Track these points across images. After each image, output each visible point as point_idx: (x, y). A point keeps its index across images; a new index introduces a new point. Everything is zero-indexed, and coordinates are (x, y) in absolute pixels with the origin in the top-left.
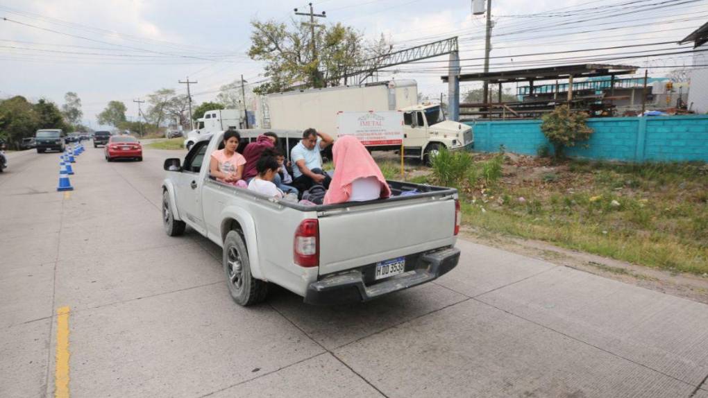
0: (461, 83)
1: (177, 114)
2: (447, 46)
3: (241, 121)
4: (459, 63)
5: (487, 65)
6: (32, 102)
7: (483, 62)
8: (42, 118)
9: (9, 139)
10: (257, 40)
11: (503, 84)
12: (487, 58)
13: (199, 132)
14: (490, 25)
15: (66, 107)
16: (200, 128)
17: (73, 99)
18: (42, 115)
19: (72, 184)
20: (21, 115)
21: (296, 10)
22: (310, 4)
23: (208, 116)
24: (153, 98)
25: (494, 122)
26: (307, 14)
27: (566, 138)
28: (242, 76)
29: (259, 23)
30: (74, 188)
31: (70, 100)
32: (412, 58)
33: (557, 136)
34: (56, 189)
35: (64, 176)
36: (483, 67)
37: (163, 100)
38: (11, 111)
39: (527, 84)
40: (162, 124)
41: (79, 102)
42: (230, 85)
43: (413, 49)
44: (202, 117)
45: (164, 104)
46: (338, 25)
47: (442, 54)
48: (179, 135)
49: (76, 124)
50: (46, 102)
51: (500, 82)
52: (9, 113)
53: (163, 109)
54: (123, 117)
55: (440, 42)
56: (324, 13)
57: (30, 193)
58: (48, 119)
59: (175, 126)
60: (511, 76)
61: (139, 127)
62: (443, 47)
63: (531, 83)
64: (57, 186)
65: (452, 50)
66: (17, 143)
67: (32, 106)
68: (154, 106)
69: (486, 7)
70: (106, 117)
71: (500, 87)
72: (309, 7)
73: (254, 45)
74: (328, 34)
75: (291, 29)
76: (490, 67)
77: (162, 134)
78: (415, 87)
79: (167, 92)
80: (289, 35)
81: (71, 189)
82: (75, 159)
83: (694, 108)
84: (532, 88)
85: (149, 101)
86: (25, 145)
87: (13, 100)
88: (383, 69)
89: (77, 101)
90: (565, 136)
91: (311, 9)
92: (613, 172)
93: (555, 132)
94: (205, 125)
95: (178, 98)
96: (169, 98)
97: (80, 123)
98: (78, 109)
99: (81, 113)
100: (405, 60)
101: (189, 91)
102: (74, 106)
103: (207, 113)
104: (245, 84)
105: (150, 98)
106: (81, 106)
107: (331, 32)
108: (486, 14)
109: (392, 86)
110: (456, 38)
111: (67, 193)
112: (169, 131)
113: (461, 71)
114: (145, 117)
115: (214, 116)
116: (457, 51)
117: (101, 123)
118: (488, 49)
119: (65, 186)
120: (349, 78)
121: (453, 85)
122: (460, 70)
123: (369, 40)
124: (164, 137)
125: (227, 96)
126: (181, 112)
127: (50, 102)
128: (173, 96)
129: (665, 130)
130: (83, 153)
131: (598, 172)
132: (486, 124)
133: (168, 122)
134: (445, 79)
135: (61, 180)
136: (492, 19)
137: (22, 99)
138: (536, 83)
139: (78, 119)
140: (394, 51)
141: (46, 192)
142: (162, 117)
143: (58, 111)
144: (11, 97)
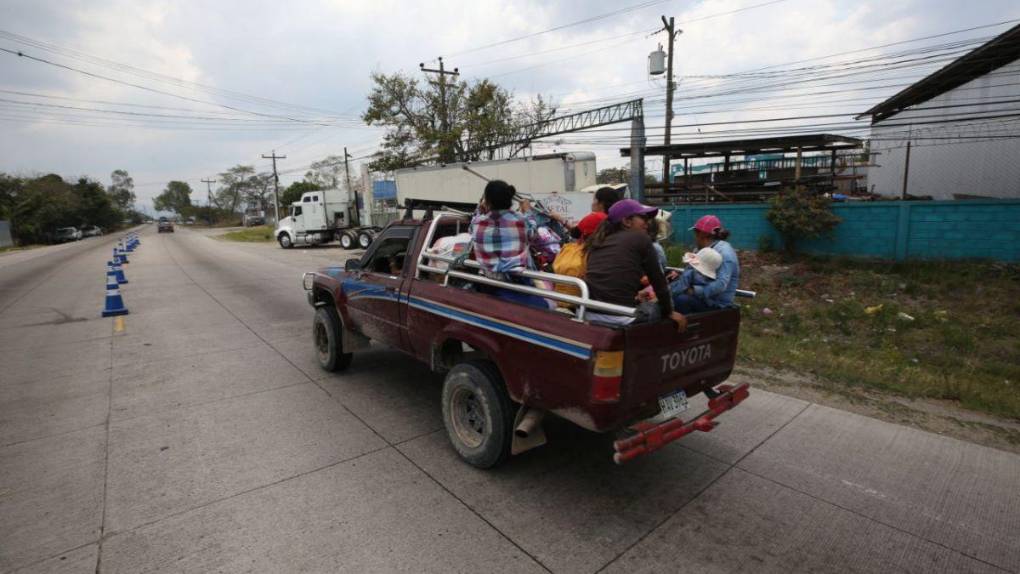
0: (647, 158)
1: (256, 197)
2: (628, 111)
3: (350, 205)
4: (644, 132)
5: (668, 135)
6: (70, 182)
7: (663, 131)
8: (82, 202)
9: (37, 230)
10: (376, 100)
11: (689, 160)
12: (668, 127)
13: (295, 220)
14: (671, 87)
15: (113, 188)
16: (296, 215)
17: (122, 179)
18: (83, 199)
19: (127, 304)
20: (54, 198)
21: (422, 65)
22: (440, 59)
23: (307, 200)
24: (226, 178)
25: (693, 207)
26: (436, 71)
27: (811, 229)
28: (345, 149)
29: (383, 77)
30: (130, 310)
31: (118, 180)
32: (578, 126)
33: (799, 226)
34: (100, 314)
35: (113, 293)
36: (663, 138)
37: (239, 180)
38: (40, 194)
39: (721, 159)
40: (237, 209)
41: (131, 183)
42: (324, 162)
43: (580, 114)
44: (299, 200)
45: (240, 185)
46: (485, 82)
47: (621, 120)
48: (260, 222)
49: (128, 210)
50: (89, 182)
51: (686, 158)
52: (38, 197)
53: (239, 191)
54: (187, 201)
55: (619, 105)
56: (456, 70)
57: (58, 322)
58: (91, 203)
59: (255, 211)
60: (699, 150)
61: (208, 213)
62: (622, 112)
63: (727, 159)
64: (102, 307)
65: (636, 114)
66: (49, 234)
67: (70, 187)
68: (226, 186)
69: (666, 65)
70: (164, 201)
71: (686, 162)
72: (438, 62)
73: (372, 106)
74: (472, 93)
75: (423, 86)
76: (672, 137)
77: (238, 222)
78: (592, 162)
79: (244, 170)
80: (421, 95)
81: (125, 313)
82: (128, 259)
83: (877, 191)
84: (727, 164)
85: (222, 181)
86: (59, 237)
87: (44, 179)
88: (542, 139)
89: (129, 181)
90: (808, 226)
91: (442, 64)
92: (871, 272)
93: (795, 221)
94: (304, 210)
95: (259, 178)
96: (247, 177)
97: (132, 208)
98: (130, 190)
99: (134, 196)
100: (570, 128)
101: (275, 168)
102: (124, 187)
103: (306, 195)
104: (349, 158)
105: (222, 178)
106: (133, 186)
107: (476, 90)
108: (666, 73)
109: (571, 159)
110: (641, 100)
111: (119, 319)
112: (248, 217)
113: (647, 143)
114: (215, 201)
115: (316, 199)
116: (642, 117)
117: (158, 208)
118: (670, 115)
119: (115, 307)
120: (497, 151)
121: (637, 161)
122: (645, 140)
123: (523, 101)
124: (241, 224)
125: (317, 175)
126: (262, 194)
127: (93, 181)
128: (251, 175)
129: (935, 218)
130: (139, 247)
131: (851, 272)
132: (684, 210)
133: (244, 206)
134: (625, 152)
135: (109, 299)
136: (674, 80)
137: (55, 179)
138: (732, 159)
139: (129, 202)
140: (556, 115)
141: (84, 320)
142: (237, 200)
143: (103, 193)
144: (41, 176)
